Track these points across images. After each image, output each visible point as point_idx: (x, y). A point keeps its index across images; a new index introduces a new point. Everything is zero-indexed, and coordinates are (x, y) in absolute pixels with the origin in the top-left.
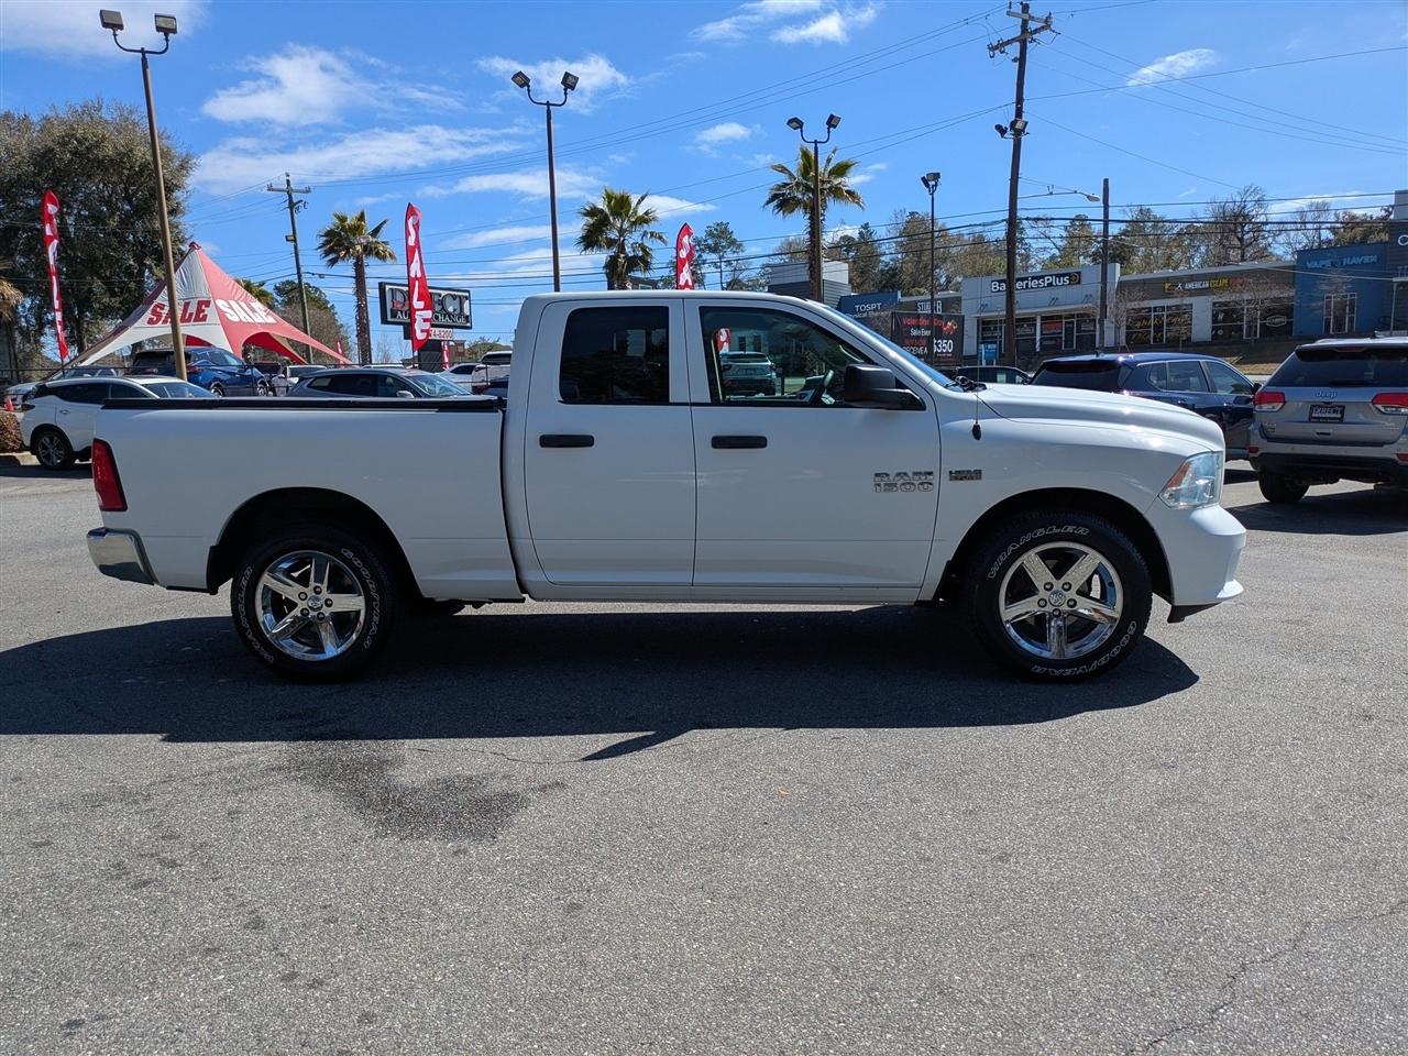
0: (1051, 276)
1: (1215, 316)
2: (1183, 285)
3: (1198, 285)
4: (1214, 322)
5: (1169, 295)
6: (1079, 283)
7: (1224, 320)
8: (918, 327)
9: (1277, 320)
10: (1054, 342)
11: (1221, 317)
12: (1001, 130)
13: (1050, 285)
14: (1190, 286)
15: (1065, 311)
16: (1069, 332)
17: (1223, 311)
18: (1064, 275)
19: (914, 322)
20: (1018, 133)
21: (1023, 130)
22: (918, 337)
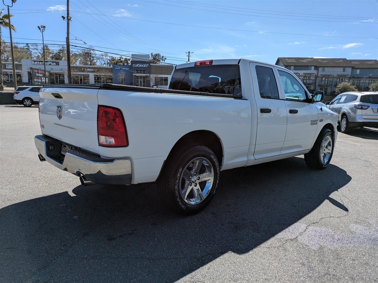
0: (51, 62)
1: (95, 78)
2: (87, 69)
3: (90, 70)
4: (95, 80)
5: (83, 71)
6: (59, 65)
7: (97, 80)
8: (38, 73)
9: (109, 81)
10: (52, 81)
11: (96, 79)
12: (64, 18)
13: (50, 64)
14: (88, 70)
15: (55, 72)
16: (57, 78)
17: (97, 77)
18: (54, 62)
19: (37, 71)
20: (69, 20)
21: (70, 19)
22: (38, 76)
